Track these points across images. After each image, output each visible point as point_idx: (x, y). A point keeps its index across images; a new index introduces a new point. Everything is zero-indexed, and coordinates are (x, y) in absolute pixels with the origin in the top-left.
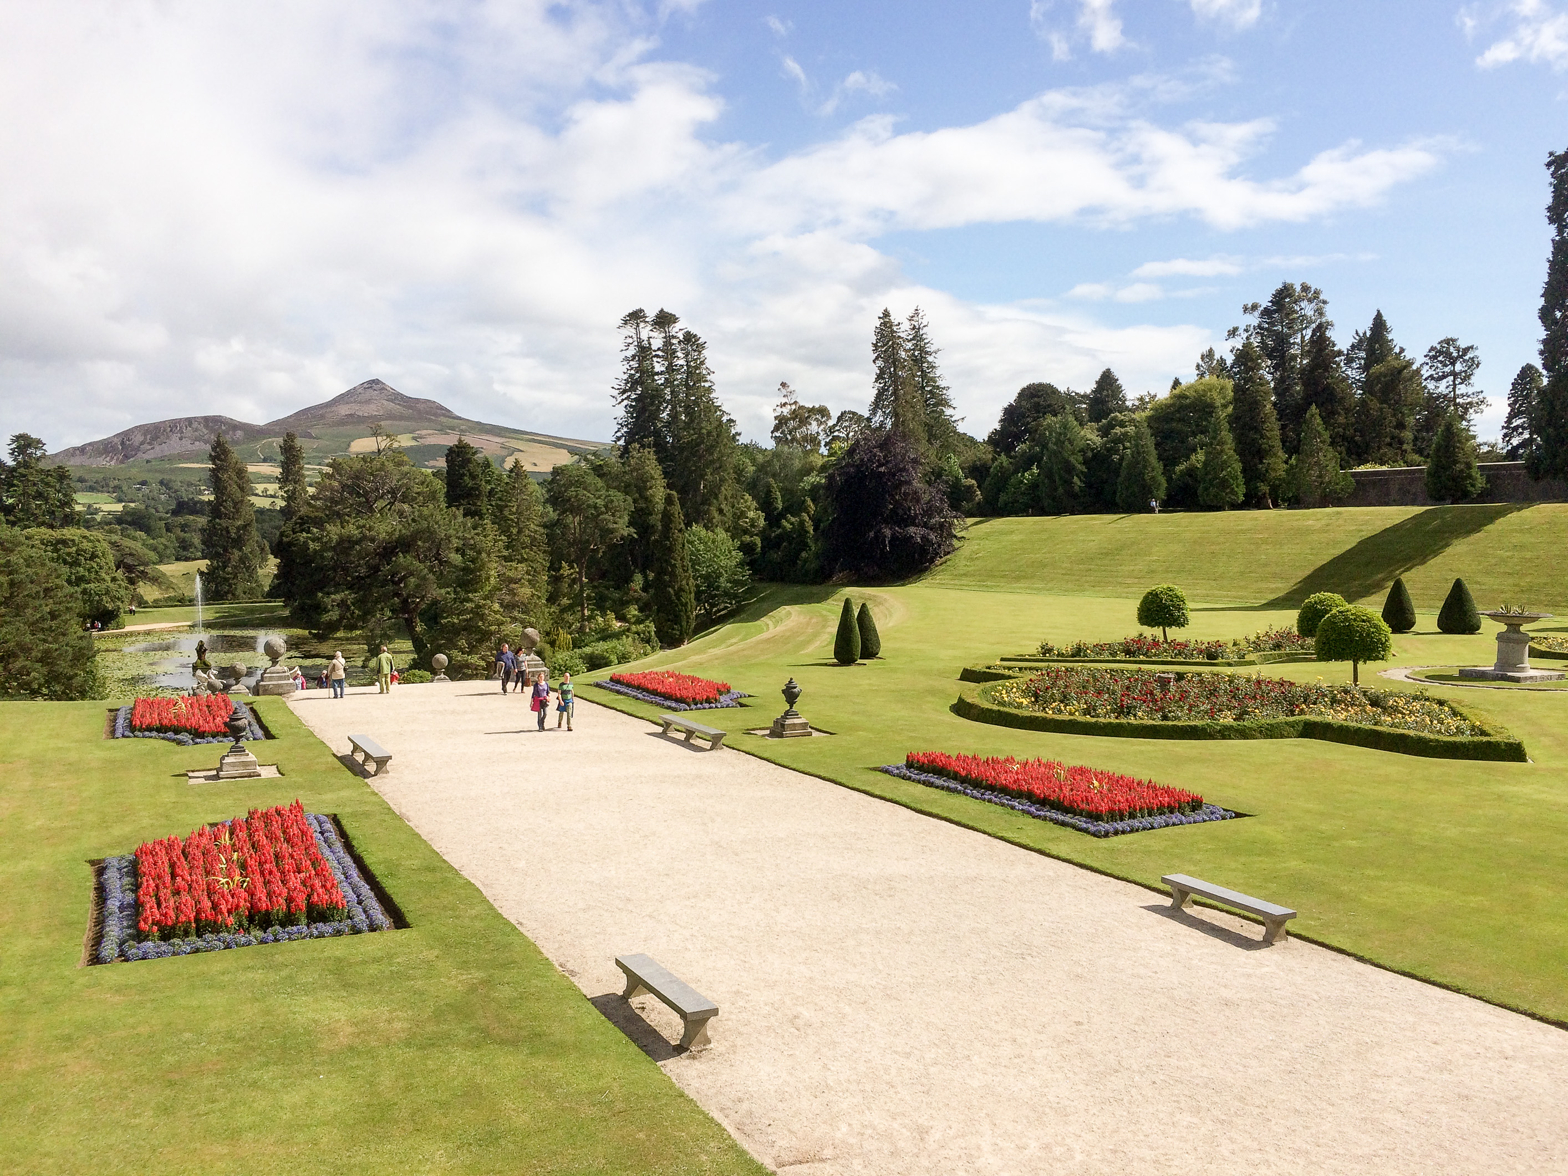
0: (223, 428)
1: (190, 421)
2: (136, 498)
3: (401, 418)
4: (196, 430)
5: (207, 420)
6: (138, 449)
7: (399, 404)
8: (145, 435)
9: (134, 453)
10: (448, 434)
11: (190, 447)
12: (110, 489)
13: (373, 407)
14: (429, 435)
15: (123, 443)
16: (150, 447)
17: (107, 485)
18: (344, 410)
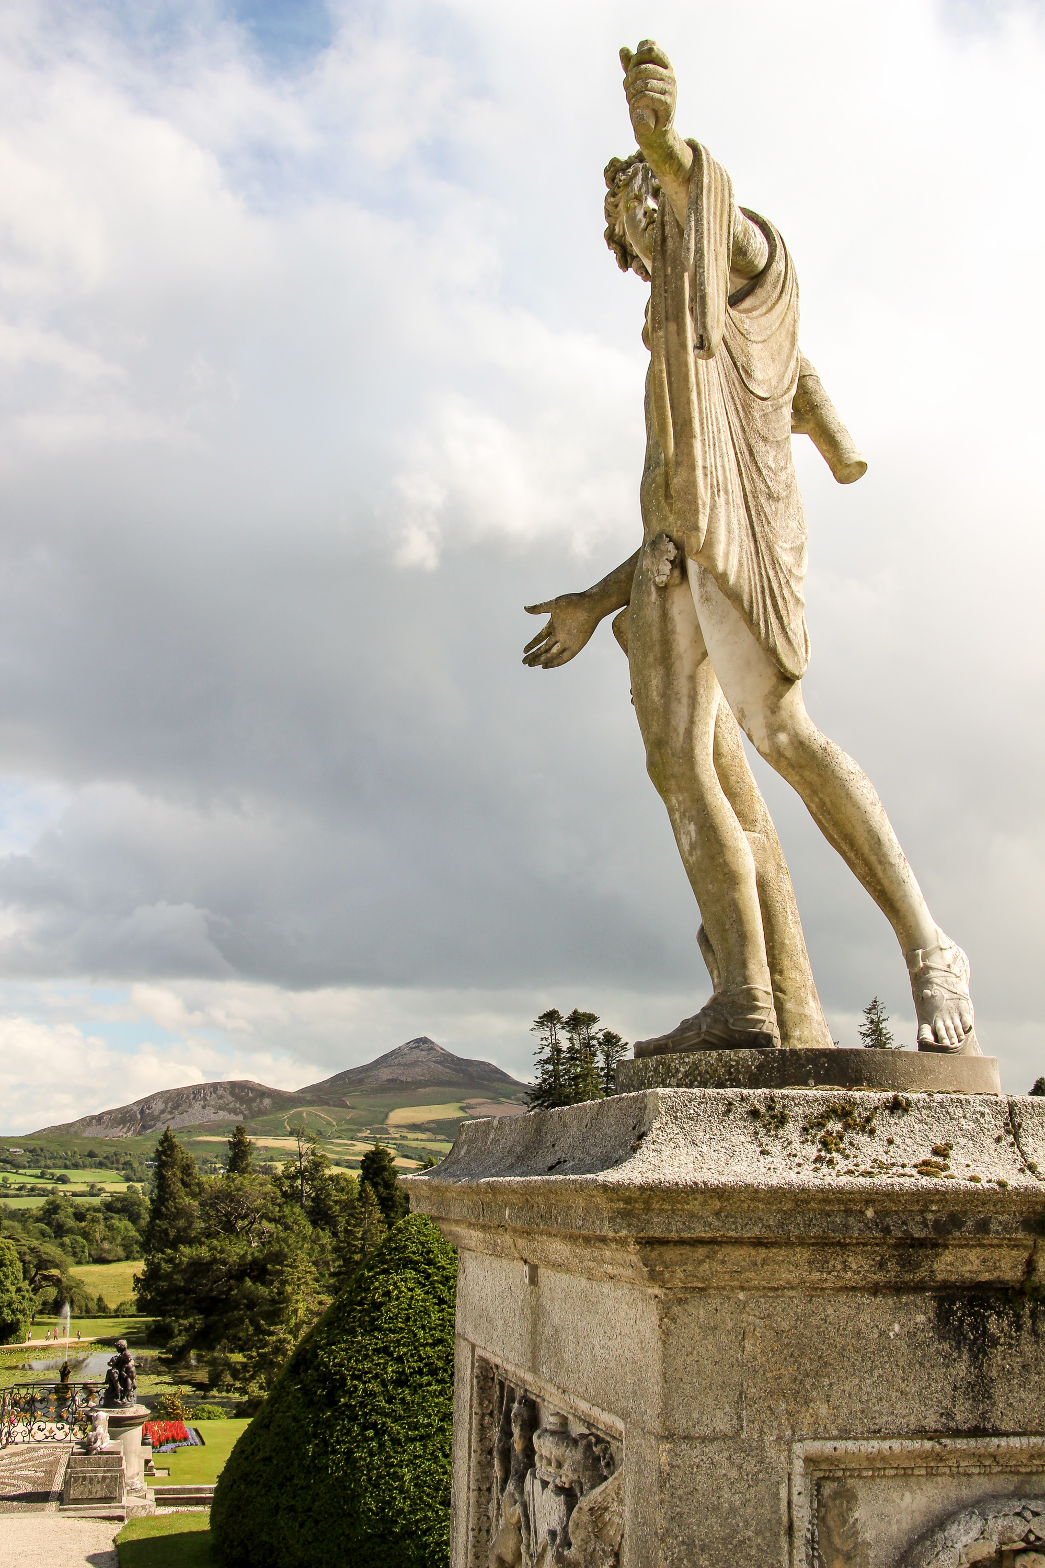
0: (251, 1095)
1: (215, 1087)
2: (145, 1177)
3: (450, 1083)
4: (221, 1097)
5: (234, 1085)
6: (156, 1119)
7: (448, 1067)
8: (166, 1103)
9: (152, 1123)
10: (501, 1103)
11: (213, 1117)
12: (121, 1166)
13: (418, 1070)
14: (480, 1104)
15: (142, 1112)
16: (169, 1117)
17: (118, 1161)
18: (385, 1074)
